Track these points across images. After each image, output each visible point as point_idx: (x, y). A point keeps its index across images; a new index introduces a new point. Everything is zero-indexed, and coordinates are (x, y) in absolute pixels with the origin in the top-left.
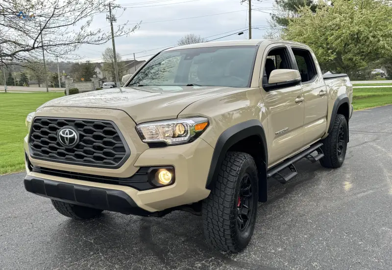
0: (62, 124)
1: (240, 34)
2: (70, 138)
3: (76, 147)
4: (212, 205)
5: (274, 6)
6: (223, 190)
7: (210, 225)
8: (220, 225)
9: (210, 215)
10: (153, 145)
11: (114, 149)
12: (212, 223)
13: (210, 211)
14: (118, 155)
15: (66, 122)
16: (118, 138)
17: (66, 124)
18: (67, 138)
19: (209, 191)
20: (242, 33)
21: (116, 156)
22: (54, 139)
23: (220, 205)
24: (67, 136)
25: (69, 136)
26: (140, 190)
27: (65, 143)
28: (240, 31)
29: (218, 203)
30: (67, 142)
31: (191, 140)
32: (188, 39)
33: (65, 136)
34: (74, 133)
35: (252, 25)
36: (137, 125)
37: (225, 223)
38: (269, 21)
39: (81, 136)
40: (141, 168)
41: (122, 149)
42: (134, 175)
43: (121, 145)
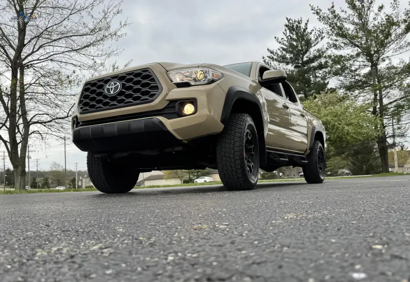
2: (115, 88)
3: (117, 95)
6: (233, 129)
8: (233, 164)
10: (179, 85)
11: (149, 88)
14: (153, 92)
16: (153, 80)
17: (111, 80)
19: (223, 126)
21: (151, 93)
22: (100, 94)
26: (169, 119)
27: (110, 93)
29: (230, 139)
30: (112, 92)
31: (209, 83)
34: (118, 84)
36: (167, 71)
39: (123, 85)
40: (171, 102)
41: (156, 88)
42: (165, 108)
43: (156, 85)
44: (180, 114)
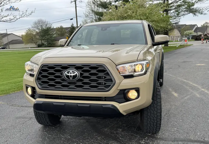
0: (66, 67)
1: (71, 19)
2: (73, 76)
3: (76, 81)
4: (150, 109)
5: (87, 5)
6: (155, 100)
7: (149, 120)
9: (149, 114)
10: (126, 77)
11: (105, 80)
12: (150, 118)
13: (149, 112)
14: (108, 83)
15: (69, 66)
17: (69, 68)
18: (71, 76)
20: (72, 19)
22: (59, 77)
23: (155, 108)
24: (71, 75)
25: (72, 75)
26: (120, 103)
27: (69, 79)
28: (71, 18)
30: (71, 78)
32: (39, 21)
33: (69, 74)
34: (76, 73)
35: (77, 15)
36: (116, 66)
37: (158, 118)
38: (85, 13)
39: (81, 74)
40: (121, 90)
41: (111, 80)
42: (116, 95)
43: (110, 78)
44: (128, 99)
